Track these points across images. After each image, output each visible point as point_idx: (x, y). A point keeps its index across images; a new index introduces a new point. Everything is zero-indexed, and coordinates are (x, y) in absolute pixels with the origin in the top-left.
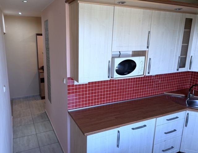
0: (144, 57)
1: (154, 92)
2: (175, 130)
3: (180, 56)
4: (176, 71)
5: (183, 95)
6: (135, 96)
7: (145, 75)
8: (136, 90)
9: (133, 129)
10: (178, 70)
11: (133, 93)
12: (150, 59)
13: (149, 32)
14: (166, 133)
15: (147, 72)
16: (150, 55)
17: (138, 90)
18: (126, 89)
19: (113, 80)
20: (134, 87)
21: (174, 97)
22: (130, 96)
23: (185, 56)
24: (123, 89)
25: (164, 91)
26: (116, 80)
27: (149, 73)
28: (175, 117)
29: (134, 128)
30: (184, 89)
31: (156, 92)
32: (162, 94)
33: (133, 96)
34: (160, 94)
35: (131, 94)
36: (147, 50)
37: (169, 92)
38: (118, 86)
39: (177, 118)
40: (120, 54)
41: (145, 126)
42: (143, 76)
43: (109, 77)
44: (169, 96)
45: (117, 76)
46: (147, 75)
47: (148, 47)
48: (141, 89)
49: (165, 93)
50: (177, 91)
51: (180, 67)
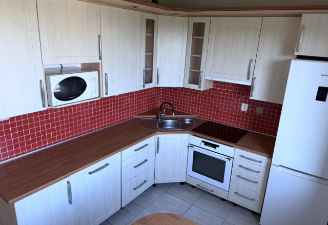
0: (97, 72)
1: (120, 118)
2: (146, 160)
3: (144, 68)
4: (142, 88)
5: (155, 116)
6: (95, 126)
7: (102, 96)
8: (95, 118)
9: (90, 173)
10: (144, 86)
11: (91, 123)
12: (106, 74)
13: (100, 36)
14: (135, 167)
15: (104, 93)
16: (105, 69)
17: (98, 117)
18: (79, 118)
19: (51, 110)
20: (91, 115)
21: (144, 120)
22: (88, 128)
23: (150, 69)
24: (75, 119)
25: (133, 114)
26: (56, 110)
27: (107, 94)
28: (144, 144)
29: (92, 171)
30: (157, 108)
31: (123, 117)
32: (130, 117)
33: (91, 127)
34: (128, 118)
35: (88, 124)
36: (100, 61)
37: (140, 115)
38: (66, 117)
39: (147, 145)
40: (62, 67)
41: (107, 165)
42: (99, 99)
43: (44, 106)
44: (138, 119)
45: (57, 103)
46: (105, 96)
47: (100, 58)
48: (102, 116)
49: (135, 117)
50: (148, 112)
51: (146, 83)
